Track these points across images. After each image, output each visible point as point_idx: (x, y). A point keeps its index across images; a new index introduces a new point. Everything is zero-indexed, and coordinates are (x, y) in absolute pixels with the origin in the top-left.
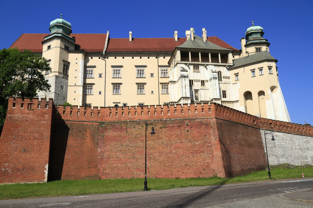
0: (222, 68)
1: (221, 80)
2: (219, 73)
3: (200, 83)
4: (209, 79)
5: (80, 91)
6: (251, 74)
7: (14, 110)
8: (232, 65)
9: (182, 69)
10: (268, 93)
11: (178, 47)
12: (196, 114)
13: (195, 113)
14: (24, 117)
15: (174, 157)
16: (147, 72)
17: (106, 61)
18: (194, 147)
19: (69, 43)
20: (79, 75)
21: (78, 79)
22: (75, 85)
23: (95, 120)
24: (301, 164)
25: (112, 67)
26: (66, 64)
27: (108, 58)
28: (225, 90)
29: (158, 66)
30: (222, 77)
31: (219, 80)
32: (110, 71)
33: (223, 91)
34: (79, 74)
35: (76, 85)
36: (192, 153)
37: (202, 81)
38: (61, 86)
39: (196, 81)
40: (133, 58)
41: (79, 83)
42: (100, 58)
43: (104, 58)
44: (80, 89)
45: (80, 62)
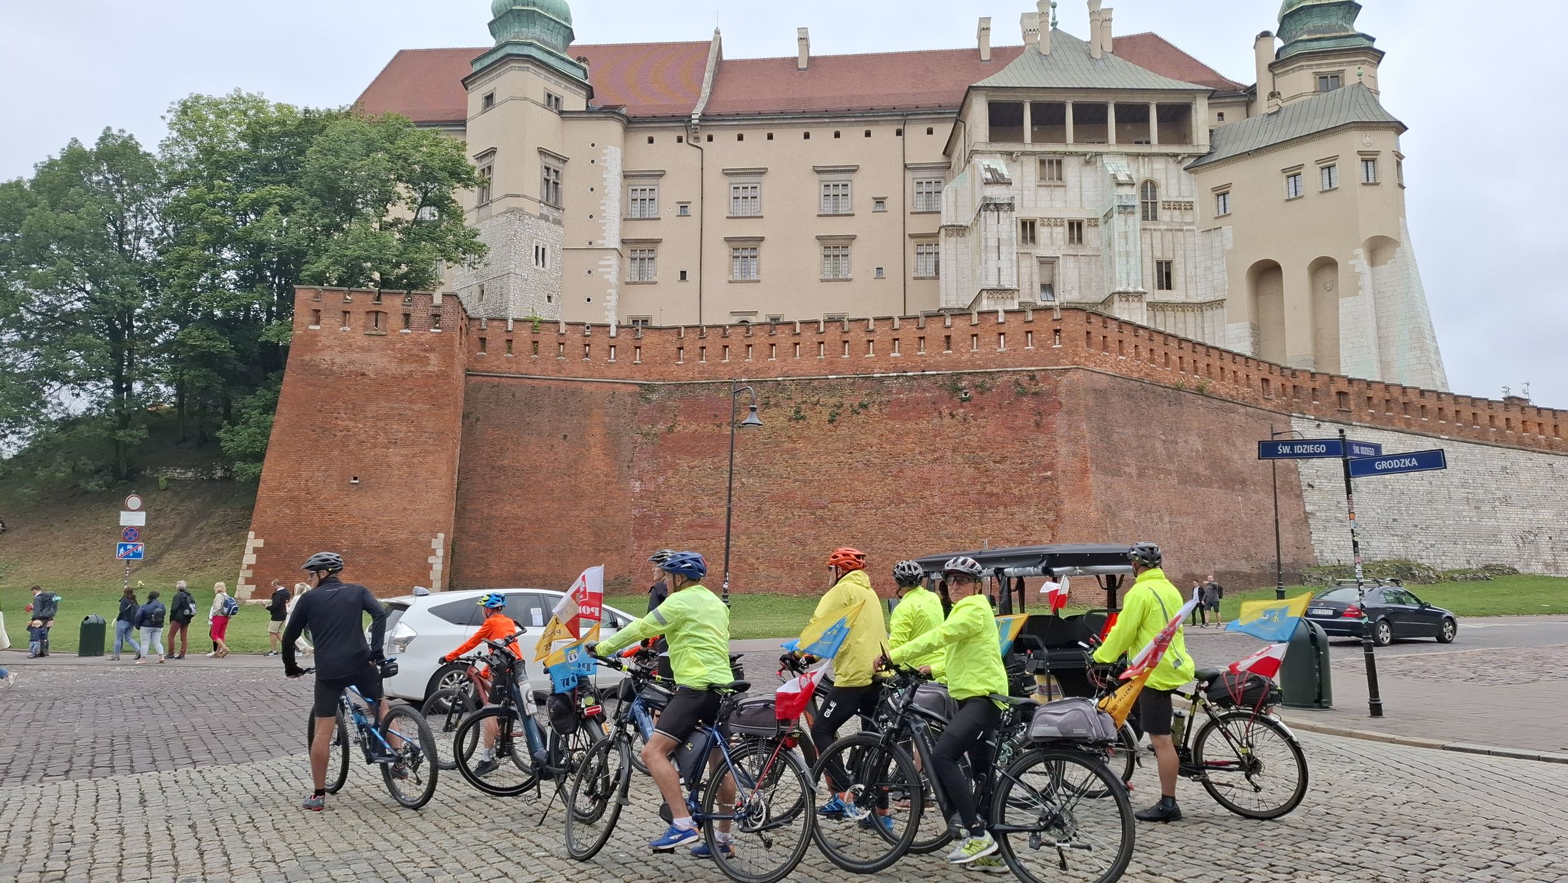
0: (1159, 165)
1: (1155, 218)
2: (1149, 188)
3: (1062, 232)
4: (1100, 215)
5: (608, 270)
6: (1283, 187)
7: (315, 335)
8: (1205, 150)
9: (989, 176)
10: (1354, 266)
11: (979, 84)
12: (1001, 353)
13: (999, 350)
14: (351, 362)
15: (906, 518)
16: (862, 190)
17: (702, 150)
18: (985, 483)
19: (564, 84)
20: (602, 208)
21: (600, 221)
22: (591, 247)
23: (623, 374)
24: (1468, 562)
25: (728, 173)
26: (553, 163)
27: (710, 139)
28: (1168, 256)
29: (905, 166)
30: (1160, 206)
31: (1145, 217)
32: (719, 189)
33: (1159, 264)
34: (604, 204)
35: (594, 246)
36: (979, 504)
37: (1071, 224)
38: (537, 247)
39: (1049, 222)
40: (807, 136)
41: (604, 238)
42: (680, 140)
43: (697, 139)
44: (609, 262)
45: (605, 155)
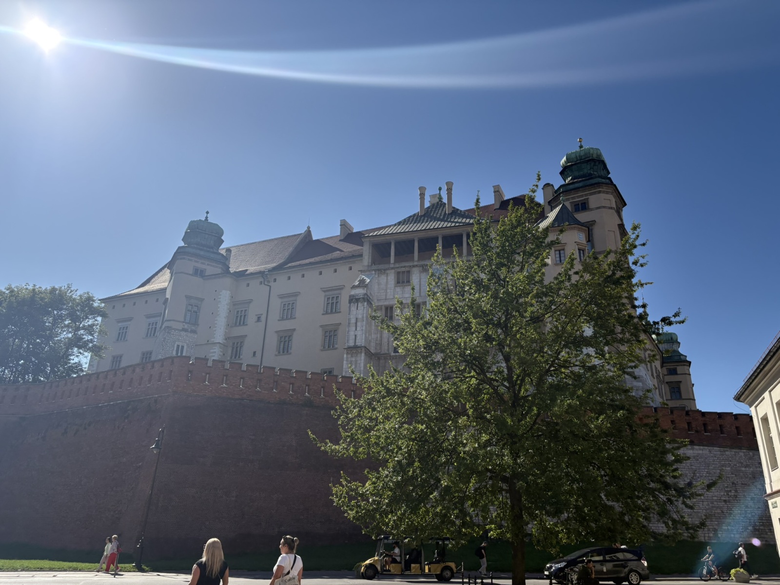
5: (214, 354)
9: (357, 283)
16: (345, 298)
17: (270, 287)
19: (207, 263)
20: (216, 322)
21: (214, 329)
25: (281, 297)
26: (194, 302)
27: (275, 280)
32: (276, 305)
34: (217, 320)
35: (209, 342)
38: (178, 346)
40: (321, 273)
41: (214, 338)
42: (261, 283)
43: (269, 282)
44: (215, 350)
45: (220, 295)
